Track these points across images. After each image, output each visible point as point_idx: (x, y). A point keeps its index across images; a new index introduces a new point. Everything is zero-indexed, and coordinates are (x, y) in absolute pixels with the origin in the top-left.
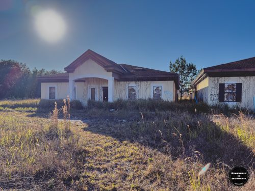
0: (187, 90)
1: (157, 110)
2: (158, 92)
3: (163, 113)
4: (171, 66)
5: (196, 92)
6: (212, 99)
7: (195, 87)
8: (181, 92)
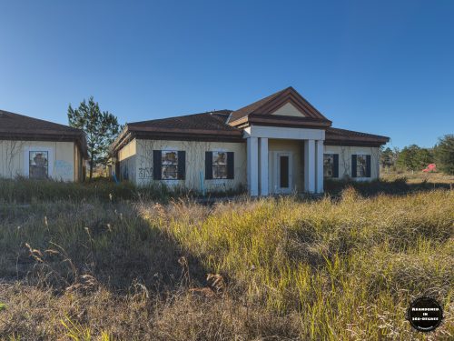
0: (103, 161)
1: (34, 199)
2: (40, 164)
3: (47, 205)
4: (72, 114)
5: (118, 164)
6: (141, 177)
7: (115, 154)
8: (92, 164)
